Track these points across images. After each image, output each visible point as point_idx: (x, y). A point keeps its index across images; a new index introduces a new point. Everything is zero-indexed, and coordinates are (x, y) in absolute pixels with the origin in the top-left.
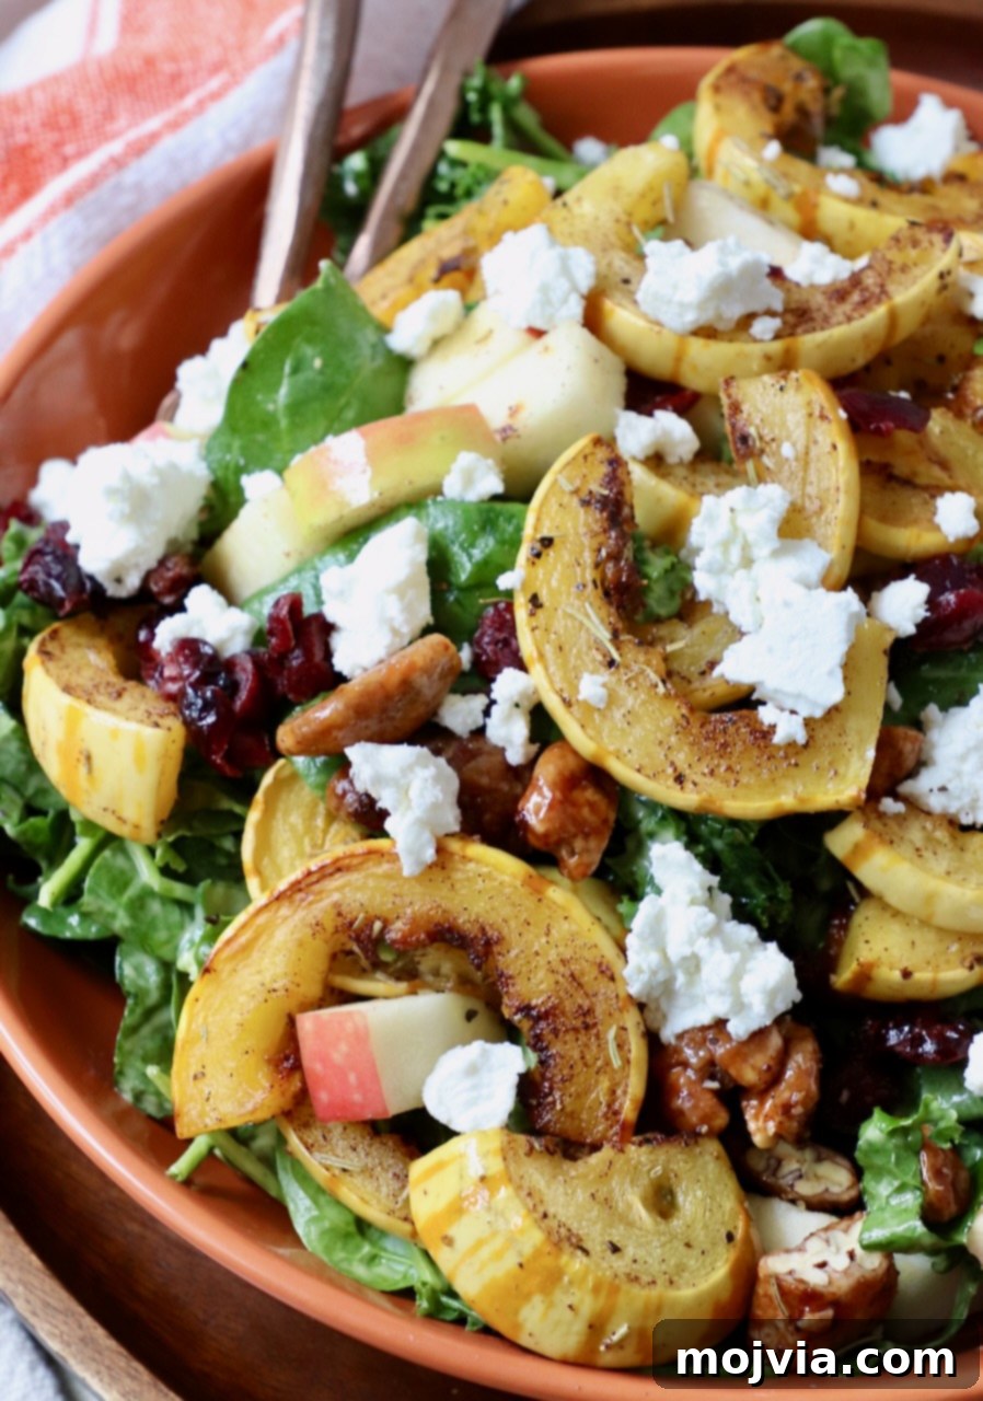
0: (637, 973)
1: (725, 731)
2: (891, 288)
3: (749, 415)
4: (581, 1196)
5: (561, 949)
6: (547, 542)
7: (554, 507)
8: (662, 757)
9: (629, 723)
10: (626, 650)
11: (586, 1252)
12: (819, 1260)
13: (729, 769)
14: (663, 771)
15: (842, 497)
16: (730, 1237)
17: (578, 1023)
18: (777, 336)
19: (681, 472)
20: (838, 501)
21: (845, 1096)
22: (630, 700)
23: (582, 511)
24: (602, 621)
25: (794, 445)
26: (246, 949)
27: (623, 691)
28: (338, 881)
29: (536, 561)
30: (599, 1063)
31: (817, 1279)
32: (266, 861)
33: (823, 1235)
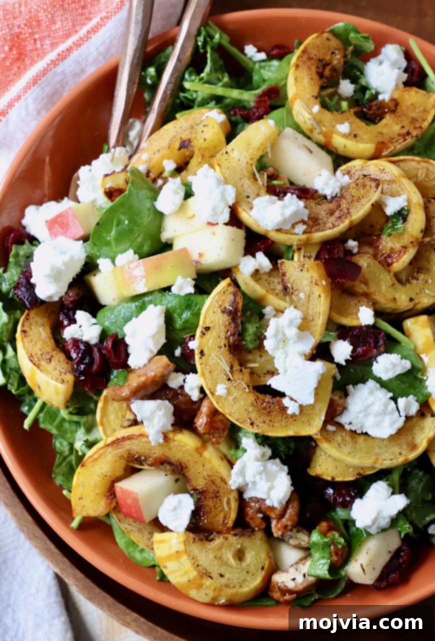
0: (234, 482)
1: (270, 407)
2: (352, 210)
3: (289, 278)
4: (211, 556)
5: (208, 472)
6: (208, 329)
7: (211, 312)
8: (246, 416)
9: (235, 402)
10: (235, 374)
11: (211, 578)
12: (293, 577)
13: (270, 421)
14: (246, 421)
15: (321, 317)
16: (263, 568)
17: (213, 495)
18: (304, 232)
19: (265, 277)
20: (319, 318)
21: (308, 515)
22: (236, 393)
23: (221, 315)
24: (227, 362)
25: (305, 293)
26: (96, 460)
27: (233, 389)
28: (128, 442)
29: (203, 336)
30: (220, 509)
31: (291, 585)
32: (105, 420)
33: (295, 566)
